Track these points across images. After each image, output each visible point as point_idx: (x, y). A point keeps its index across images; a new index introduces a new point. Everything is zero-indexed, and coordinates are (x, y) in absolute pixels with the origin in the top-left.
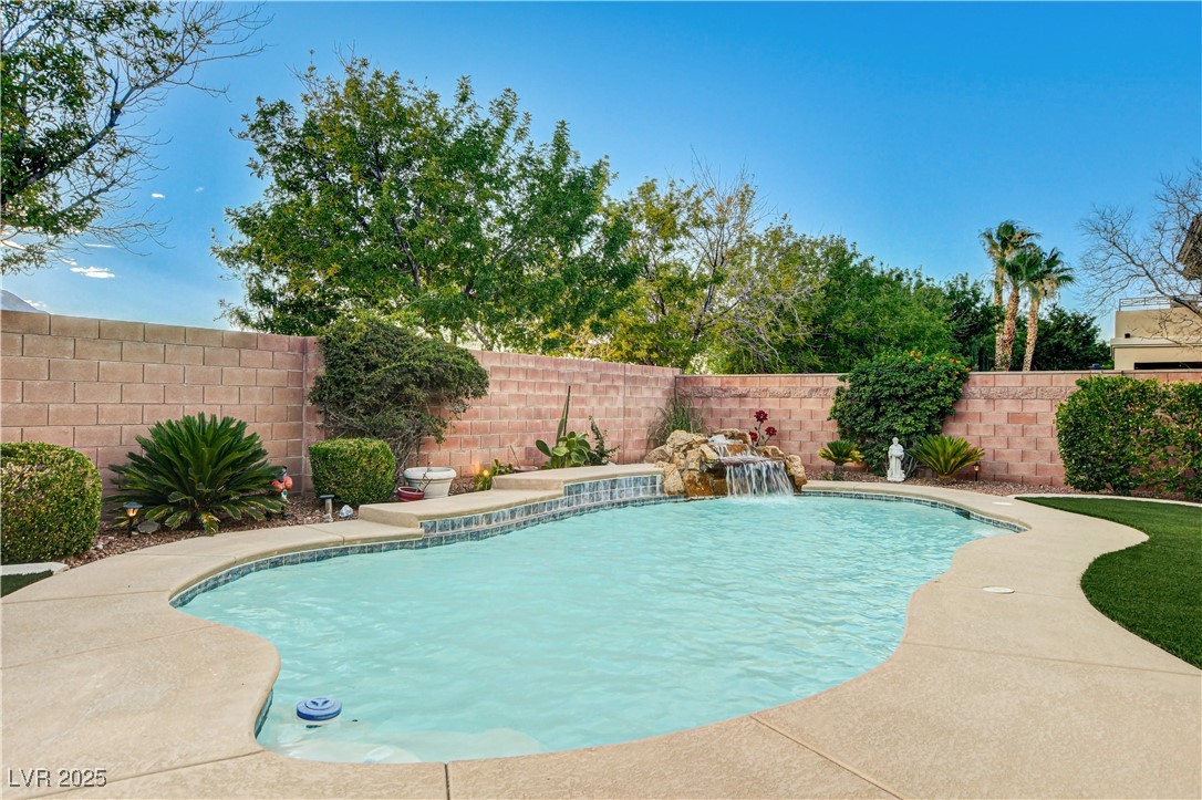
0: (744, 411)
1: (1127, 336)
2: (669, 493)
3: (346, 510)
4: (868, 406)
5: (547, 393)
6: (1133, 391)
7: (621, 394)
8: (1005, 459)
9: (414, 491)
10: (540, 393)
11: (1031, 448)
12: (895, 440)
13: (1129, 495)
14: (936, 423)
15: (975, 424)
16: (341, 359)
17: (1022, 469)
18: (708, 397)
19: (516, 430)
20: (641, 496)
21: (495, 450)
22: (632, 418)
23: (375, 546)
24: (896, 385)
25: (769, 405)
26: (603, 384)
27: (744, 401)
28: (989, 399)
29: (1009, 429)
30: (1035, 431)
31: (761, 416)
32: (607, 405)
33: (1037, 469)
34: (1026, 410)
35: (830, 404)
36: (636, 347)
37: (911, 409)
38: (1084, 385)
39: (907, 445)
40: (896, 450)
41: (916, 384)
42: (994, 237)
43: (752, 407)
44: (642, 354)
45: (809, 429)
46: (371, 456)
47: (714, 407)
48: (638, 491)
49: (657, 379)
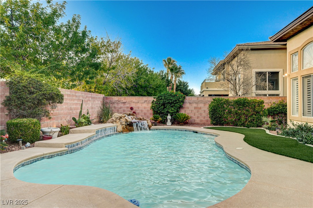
0: (125, 107)
1: (207, 88)
2: (119, 132)
3: (28, 144)
4: (162, 105)
5: (73, 102)
6: (225, 101)
7: (91, 102)
8: (194, 118)
9: (48, 136)
10: (71, 102)
11: (199, 115)
12: (169, 114)
13: (224, 126)
14: (179, 110)
15: (187, 110)
16: (19, 90)
17: (198, 121)
18: (114, 103)
19: (65, 114)
20: (112, 133)
21: (59, 121)
22: (93, 110)
23: (53, 155)
24: (169, 100)
25: (133, 105)
26: (87, 99)
27: (125, 104)
28: (190, 103)
29: (195, 111)
30: (201, 111)
31: (132, 108)
32: (87, 106)
33: (201, 121)
34: (198, 106)
35: (150, 105)
36: (90, 88)
37: (173, 106)
38: (214, 100)
39: (171, 116)
40: (169, 117)
41: (174, 99)
42: (166, 61)
43: (127, 106)
44: (93, 90)
45: (144, 112)
46: (35, 124)
47: (116, 106)
48: (111, 131)
49: (99, 98)
